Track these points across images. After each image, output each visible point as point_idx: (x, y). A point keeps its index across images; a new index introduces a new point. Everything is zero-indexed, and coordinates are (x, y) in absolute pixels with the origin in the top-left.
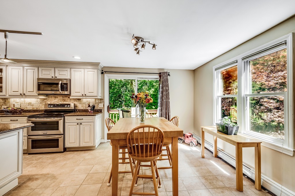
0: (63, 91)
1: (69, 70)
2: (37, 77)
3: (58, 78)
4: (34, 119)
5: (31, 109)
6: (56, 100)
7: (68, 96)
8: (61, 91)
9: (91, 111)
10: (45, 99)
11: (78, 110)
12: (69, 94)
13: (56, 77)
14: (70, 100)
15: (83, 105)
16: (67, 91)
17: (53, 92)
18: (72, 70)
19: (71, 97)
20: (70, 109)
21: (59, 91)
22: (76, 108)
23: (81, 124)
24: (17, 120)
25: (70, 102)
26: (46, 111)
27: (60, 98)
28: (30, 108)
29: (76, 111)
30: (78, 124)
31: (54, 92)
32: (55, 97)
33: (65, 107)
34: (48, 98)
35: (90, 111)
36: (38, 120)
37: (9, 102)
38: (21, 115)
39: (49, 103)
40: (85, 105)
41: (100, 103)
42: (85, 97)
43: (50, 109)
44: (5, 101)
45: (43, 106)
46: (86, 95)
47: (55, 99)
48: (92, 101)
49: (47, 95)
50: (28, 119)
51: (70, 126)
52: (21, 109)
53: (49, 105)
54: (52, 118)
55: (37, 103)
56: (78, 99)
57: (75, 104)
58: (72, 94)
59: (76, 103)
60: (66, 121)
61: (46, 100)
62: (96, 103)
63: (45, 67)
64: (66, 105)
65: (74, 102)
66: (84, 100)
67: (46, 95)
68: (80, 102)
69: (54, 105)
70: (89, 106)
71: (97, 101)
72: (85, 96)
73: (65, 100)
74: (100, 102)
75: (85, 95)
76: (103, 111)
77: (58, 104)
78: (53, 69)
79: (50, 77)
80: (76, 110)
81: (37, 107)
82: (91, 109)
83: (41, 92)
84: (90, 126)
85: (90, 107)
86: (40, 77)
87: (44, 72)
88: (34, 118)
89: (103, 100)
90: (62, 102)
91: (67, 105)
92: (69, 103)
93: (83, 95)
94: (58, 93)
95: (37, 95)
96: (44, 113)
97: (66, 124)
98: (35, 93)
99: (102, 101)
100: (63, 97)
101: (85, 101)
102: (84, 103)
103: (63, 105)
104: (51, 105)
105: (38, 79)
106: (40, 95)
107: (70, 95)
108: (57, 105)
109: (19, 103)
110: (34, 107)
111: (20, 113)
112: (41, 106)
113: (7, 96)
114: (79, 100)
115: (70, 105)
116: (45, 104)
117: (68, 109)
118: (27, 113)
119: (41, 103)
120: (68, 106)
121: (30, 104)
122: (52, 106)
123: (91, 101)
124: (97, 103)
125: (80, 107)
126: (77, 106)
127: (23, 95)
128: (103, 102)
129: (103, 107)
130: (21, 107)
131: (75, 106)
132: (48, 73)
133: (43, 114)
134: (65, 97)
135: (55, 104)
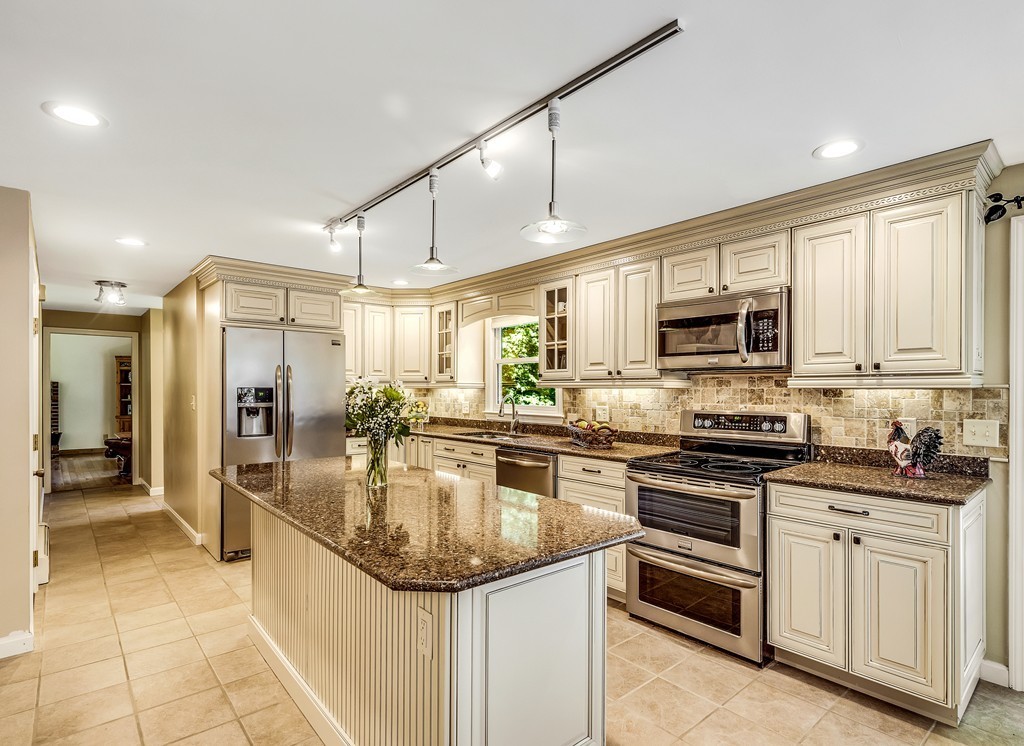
0: (756, 349)
1: (782, 239)
2: (656, 302)
3: (733, 289)
4: (647, 479)
5: (639, 429)
6: (722, 397)
7: (776, 376)
8: (748, 351)
9: (914, 465)
10: (682, 391)
11: (827, 448)
12: (784, 363)
13: (725, 288)
14: (783, 398)
15: (856, 424)
16: (775, 348)
17: (714, 360)
18: (801, 235)
19: (792, 383)
20: (784, 440)
21: (737, 351)
22: (814, 437)
23: (857, 541)
24: (599, 472)
25: (785, 407)
26: (685, 443)
27: (740, 386)
28: (635, 426)
29: (816, 456)
30: (837, 537)
31: (716, 360)
32: (720, 383)
33: (761, 430)
34: (693, 388)
35: (903, 463)
36: (659, 482)
37: (582, 402)
38: (608, 455)
39: (697, 407)
40: (865, 427)
41: (973, 417)
42: (873, 381)
43: (700, 435)
44: (575, 398)
45: (677, 421)
46: (883, 370)
47: (717, 392)
48: (912, 405)
49: (690, 373)
50: (629, 474)
51: (792, 539)
52: (611, 431)
53: (697, 416)
54: (712, 483)
55: (657, 406)
56: (826, 392)
57: (809, 417)
58: (799, 366)
59: (814, 410)
60: (774, 508)
61: (685, 397)
62: (939, 417)
63: (682, 252)
64: (765, 418)
65: (802, 408)
66: (864, 397)
67: (685, 374)
68: (840, 407)
69: (717, 420)
70: (898, 433)
71: (949, 404)
72: (875, 372)
73: (760, 398)
74: (969, 408)
75: (877, 366)
76: (994, 471)
77: (728, 412)
78: (713, 252)
79: (703, 293)
80: (817, 447)
81: (655, 423)
82: (916, 454)
83: (671, 362)
84: (918, 565)
85: (906, 440)
86: (668, 297)
87: (681, 275)
88: (647, 474)
89: (998, 396)
90: (749, 405)
91: (773, 420)
92: (781, 414)
93: (858, 368)
94: (734, 361)
95: (656, 373)
96: (678, 449)
97: (775, 526)
98: (650, 368)
99: (989, 403)
100: (752, 381)
101: (867, 404)
102: (860, 415)
103: (752, 422)
104: (705, 417)
105: (661, 307)
106: (666, 375)
107: (788, 369)
108: (730, 419)
109: (607, 407)
110: (648, 421)
111: (608, 445)
112: (669, 422)
113: (577, 383)
114: (832, 394)
115: (783, 420)
116: (685, 413)
117: (777, 439)
118: (628, 446)
119: (669, 407)
120: (778, 426)
121: (635, 409)
122: (708, 423)
123: (903, 402)
124: (950, 416)
125: (837, 433)
126: (818, 430)
127: (615, 377)
128: (997, 408)
129: (996, 443)
130: (611, 418)
131: (811, 429)
132: (694, 273)
133: (676, 453)
134: (760, 379)
135: (719, 416)
